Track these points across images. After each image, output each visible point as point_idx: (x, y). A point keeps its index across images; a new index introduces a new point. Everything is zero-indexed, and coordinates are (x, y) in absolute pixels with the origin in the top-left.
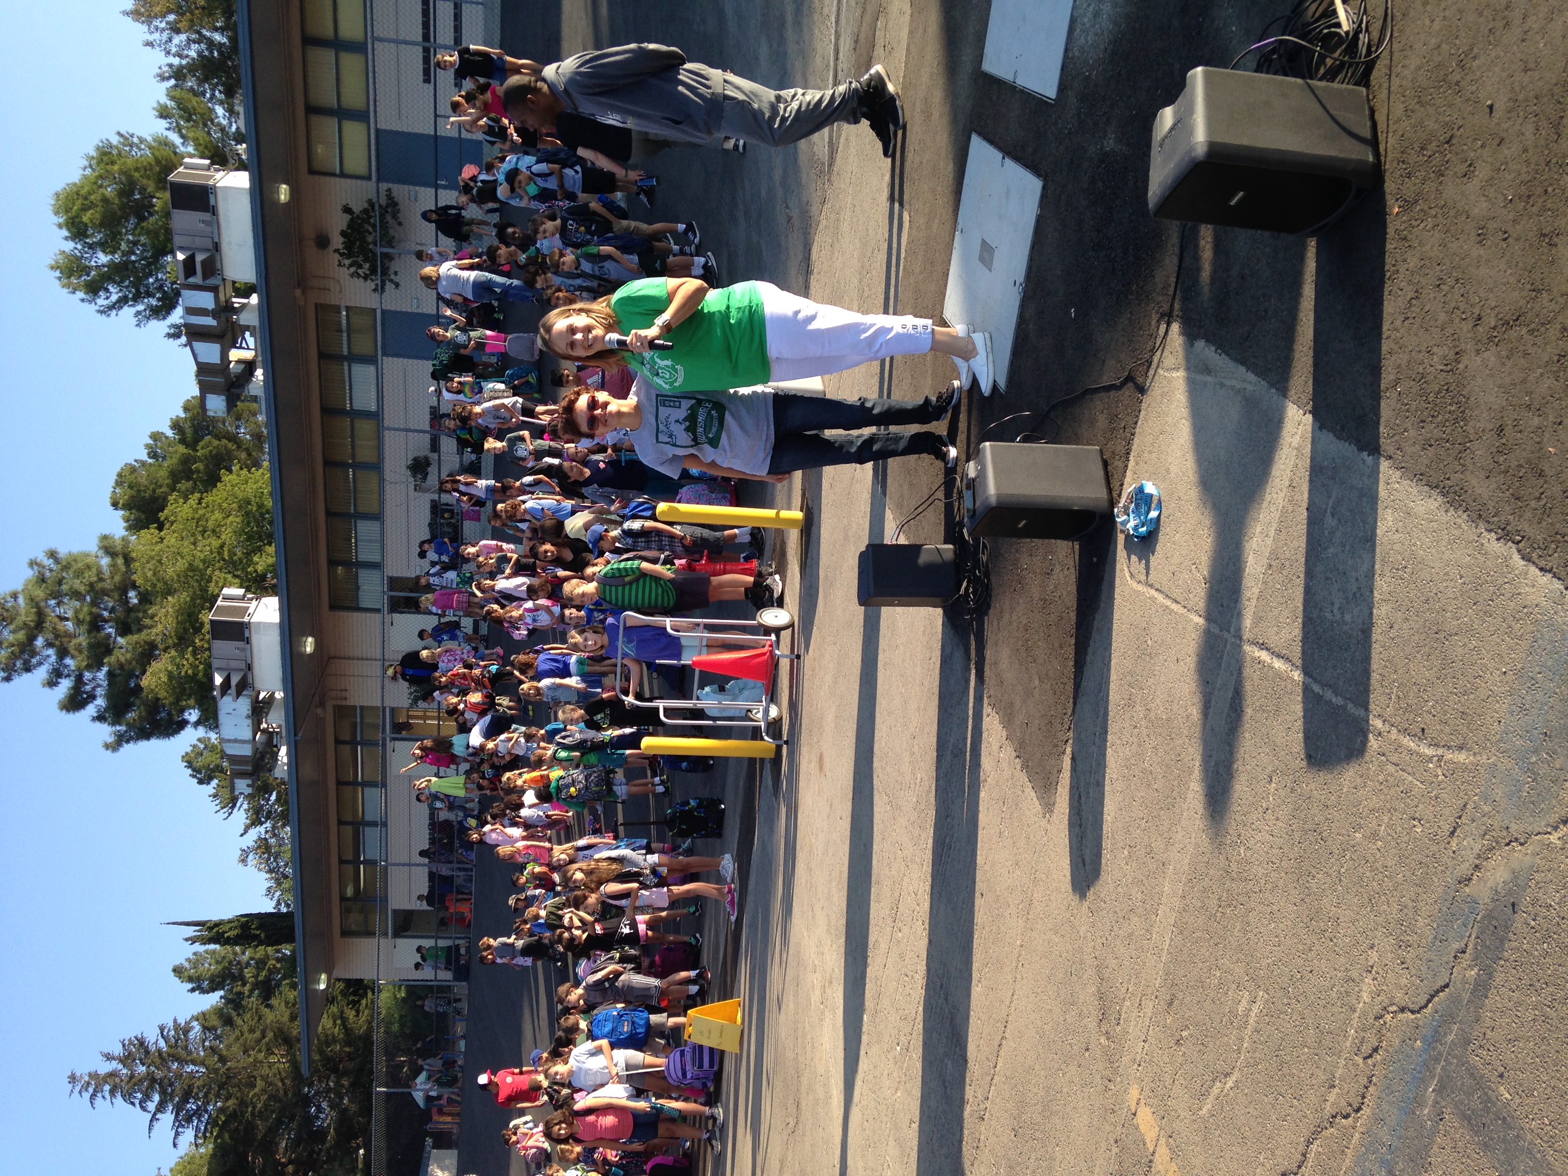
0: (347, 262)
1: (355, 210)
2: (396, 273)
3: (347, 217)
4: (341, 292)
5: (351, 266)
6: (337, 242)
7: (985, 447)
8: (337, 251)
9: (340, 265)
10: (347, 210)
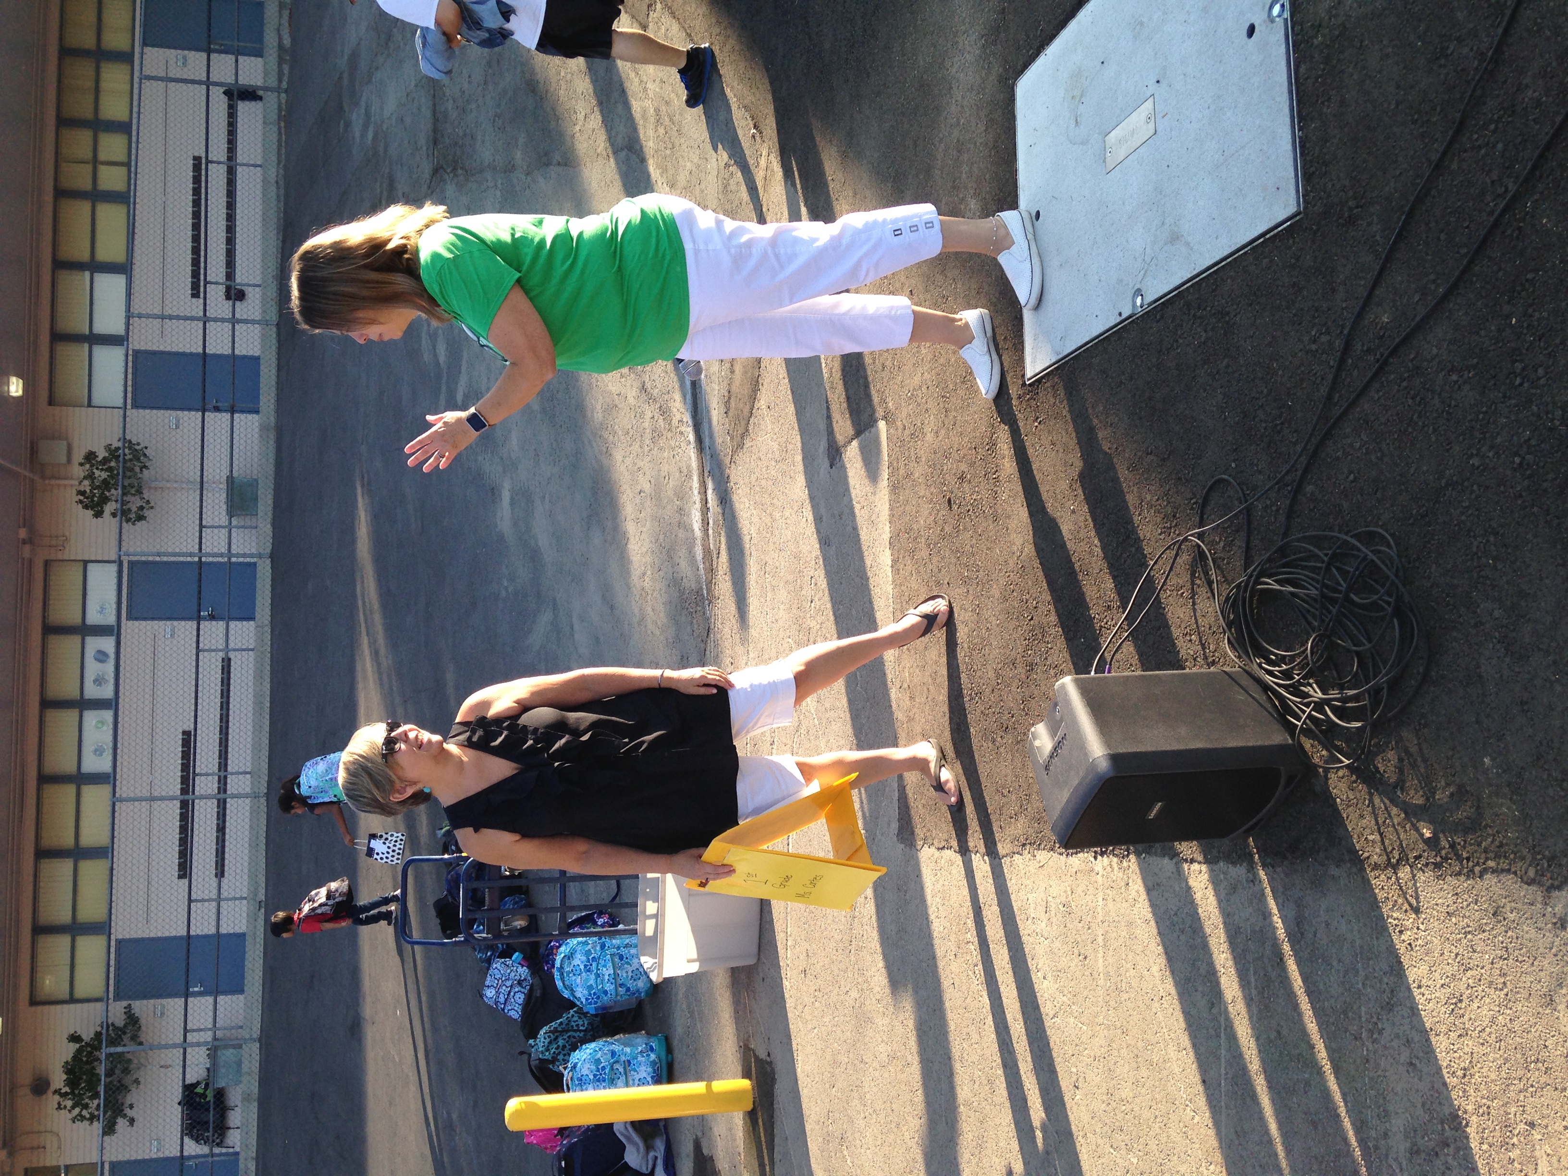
0: (69, 1103)
1: (84, 1037)
2: (131, 1107)
3: (74, 1047)
4: (59, 1147)
5: (73, 1108)
6: (58, 1080)
7: (1063, 686)
8: (57, 1092)
9: (59, 1107)
10: (74, 1038)
